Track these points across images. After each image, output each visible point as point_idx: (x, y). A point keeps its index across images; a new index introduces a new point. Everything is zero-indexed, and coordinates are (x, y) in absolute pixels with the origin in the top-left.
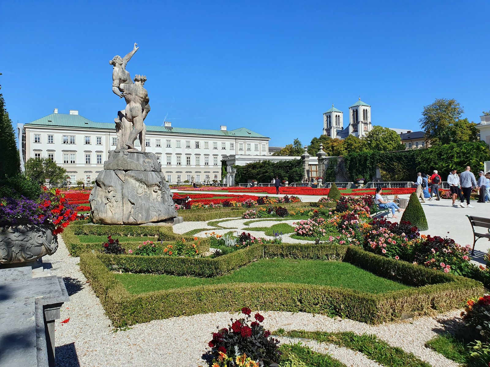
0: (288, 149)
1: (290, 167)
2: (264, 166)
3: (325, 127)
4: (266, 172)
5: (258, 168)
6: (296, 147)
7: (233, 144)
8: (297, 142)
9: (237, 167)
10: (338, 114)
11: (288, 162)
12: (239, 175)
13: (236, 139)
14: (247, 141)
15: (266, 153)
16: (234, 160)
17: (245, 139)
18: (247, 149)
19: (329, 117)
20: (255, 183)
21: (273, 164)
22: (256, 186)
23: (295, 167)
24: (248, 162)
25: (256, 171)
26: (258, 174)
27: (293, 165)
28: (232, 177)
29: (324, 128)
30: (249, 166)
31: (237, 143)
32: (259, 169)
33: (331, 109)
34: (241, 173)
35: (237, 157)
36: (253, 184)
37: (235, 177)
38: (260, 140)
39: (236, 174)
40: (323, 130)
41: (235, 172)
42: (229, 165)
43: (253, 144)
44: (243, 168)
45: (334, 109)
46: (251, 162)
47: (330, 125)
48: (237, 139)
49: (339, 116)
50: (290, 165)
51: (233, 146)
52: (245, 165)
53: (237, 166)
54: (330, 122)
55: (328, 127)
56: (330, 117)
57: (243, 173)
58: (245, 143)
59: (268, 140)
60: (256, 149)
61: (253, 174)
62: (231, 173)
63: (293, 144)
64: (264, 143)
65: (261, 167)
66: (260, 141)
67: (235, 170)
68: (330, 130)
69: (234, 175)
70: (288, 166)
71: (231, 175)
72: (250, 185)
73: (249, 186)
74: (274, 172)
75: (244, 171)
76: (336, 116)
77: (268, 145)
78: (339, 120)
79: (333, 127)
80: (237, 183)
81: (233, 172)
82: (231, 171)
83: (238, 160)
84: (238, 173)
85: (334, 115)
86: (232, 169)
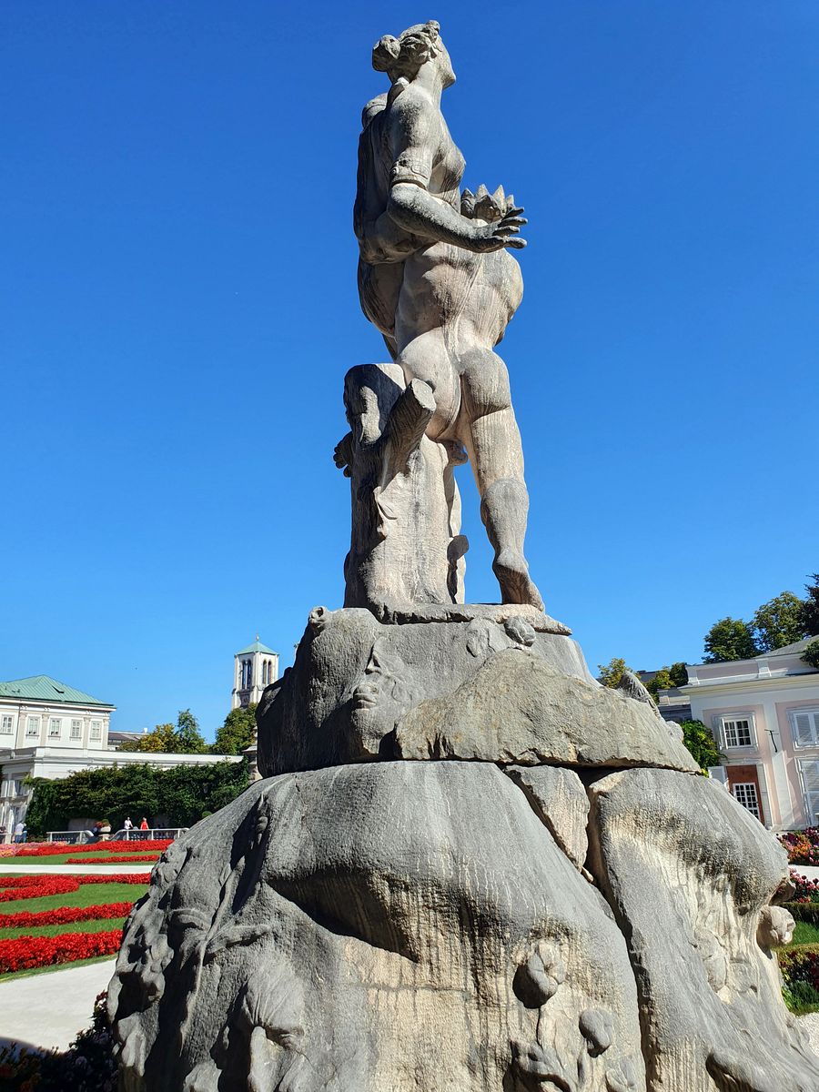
0: (161, 735)
1: (210, 781)
2: (129, 781)
3: (238, 688)
4: (137, 796)
5: (109, 786)
6: (182, 730)
7: (10, 719)
8: (185, 720)
9: (39, 784)
10: (268, 658)
11: (203, 769)
12: (42, 808)
13: (21, 705)
14: (51, 710)
15: (102, 743)
16: (31, 763)
17: (48, 707)
18: (48, 733)
19: (248, 664)
20: (103, 830)
21: (158, 775)
22: (106, 837)
23: (227, 782)
24: (79, 769)
25: (103, 795)
26: (108, 803)
27: (222, 778)
28: (16, 814)
29: (235, 690)
30: (79, 780)
31: (22, 717)
32: (113, 789)
33: (252, 646)
34: (50, 801)
35: (39, 753)
36: (97, 834)
37: (29, 812)
38: (88, 710)
39: (32, 805)
40: (233, 693)
41: (30, 799)
42: (10, 777)
43: (67, 720)
44: (59, 785)
45: (261, 647)
46: (86, 767)
47: (249, 683)
48: (25, 705)
49: (270, 663)
50: (212, 777)
51: (9, 725)
52: (66, 776)
53: (39, 779)
54: (250, 676)
55: (243, 688)
56: (250, 663)
57: (58, 801)
58: (45, 718)
59: (109, 712)
60: (75, 734)
61: (90, 804)
62: (16, 801)
63: (176, 722)
64: (98, 717)
65: (119, 782)
66: (88, 713)
67: (30, 793)
68: (249, 695)
69: (25, 806)
70: (206, 780)
71: (12, 807)
72: (87, 835)
73: (81, 841)
74: (160, 795)
75: (64, 794)
76: (265, 662)
77: (107, 723)
78: (270, 672)
79: (256, 688)
80: (34, 832)
81: (21, 798)
82: (14, 795)
83: (42, 761)
84: (41, 799)
85: (259, 660)
86: (18, 790)
